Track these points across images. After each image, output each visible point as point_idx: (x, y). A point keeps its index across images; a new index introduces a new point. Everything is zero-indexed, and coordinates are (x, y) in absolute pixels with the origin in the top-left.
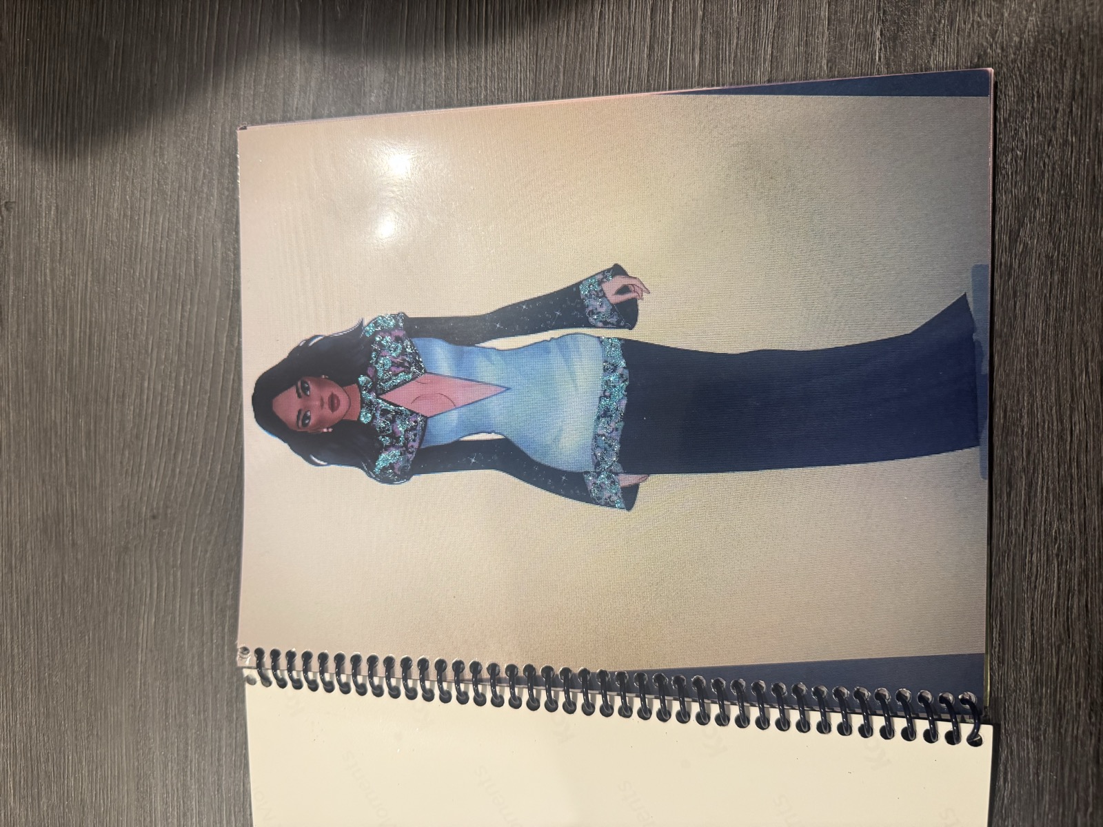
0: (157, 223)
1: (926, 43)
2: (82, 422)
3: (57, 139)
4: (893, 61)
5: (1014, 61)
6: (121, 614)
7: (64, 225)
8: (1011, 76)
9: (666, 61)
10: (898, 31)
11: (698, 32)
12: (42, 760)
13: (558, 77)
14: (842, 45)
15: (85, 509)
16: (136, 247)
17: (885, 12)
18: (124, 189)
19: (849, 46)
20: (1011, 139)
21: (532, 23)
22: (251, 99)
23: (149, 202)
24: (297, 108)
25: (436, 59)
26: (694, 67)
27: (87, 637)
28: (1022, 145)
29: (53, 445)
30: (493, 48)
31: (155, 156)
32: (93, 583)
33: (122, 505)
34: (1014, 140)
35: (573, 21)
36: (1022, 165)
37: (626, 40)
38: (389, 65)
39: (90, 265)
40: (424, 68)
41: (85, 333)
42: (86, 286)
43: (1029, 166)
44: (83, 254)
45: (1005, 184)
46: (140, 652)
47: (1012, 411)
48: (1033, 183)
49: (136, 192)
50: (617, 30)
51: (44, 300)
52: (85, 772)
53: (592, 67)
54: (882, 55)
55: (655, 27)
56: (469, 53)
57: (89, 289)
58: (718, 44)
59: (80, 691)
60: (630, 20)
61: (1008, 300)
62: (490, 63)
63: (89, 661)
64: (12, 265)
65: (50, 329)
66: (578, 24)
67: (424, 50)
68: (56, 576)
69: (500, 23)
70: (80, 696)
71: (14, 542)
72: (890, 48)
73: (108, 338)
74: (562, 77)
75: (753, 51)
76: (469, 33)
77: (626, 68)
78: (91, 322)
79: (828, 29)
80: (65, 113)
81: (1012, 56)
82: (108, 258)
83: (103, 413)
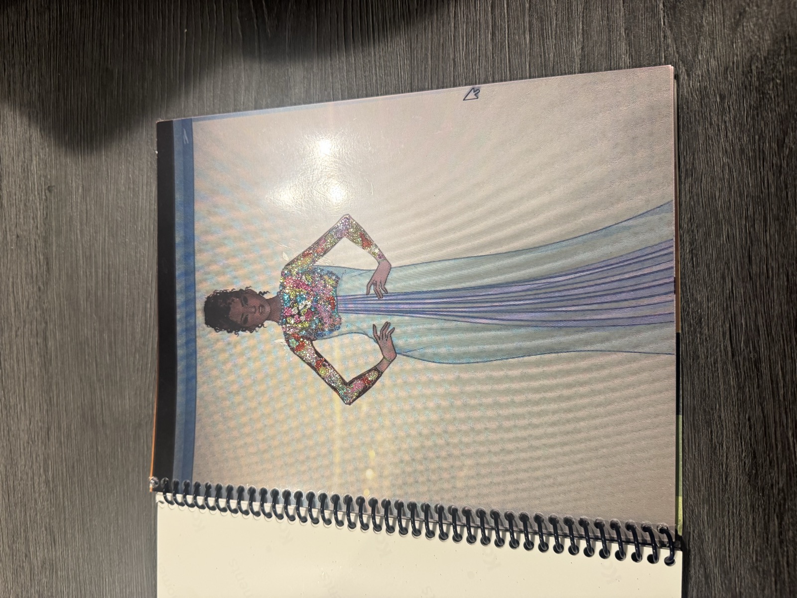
1: (698, 8)
2: (106, 336)
3: (81, 140)
4: (675, 24)
5: (768, 14)
6: (139, 472)
7: (88, 199)
8: (766, 26)
9: (505, 42)
10: (676, 2)
11: (527, 19)
12: (87, 582)
13: (427, 61)
14: (635, 17)
15: (110, 398)
16: (138, 209)
18: (128, 172)
19: (640, 16)
20: (771, 72)
21: (406, 26)
22: (212, 99)
23: (145, 176)
24: (244, 102)
25: (339, 58)
26: (526, 44)
27: (115, 491)
28: (780, 75)
29: (86, 354)
30: (379, 46)
31: (148, 145)
32: (118, 451)
33: (136, 394)
34: (773, 72)
35: (435, 21)
36: (782, 89)
37: (475, 30)
38: (306, 65)
39: (107, 225)
40: (331, 65)
41: (105, 273)
42: (105, 239)
43: (787, 90)
44: (102, 218)
45: (770, 105)
47: (793, 275)
48: (791, 102)
49: (135, 171)
50: (467, 23)
51: (76, 252)
52: (118, 590)
53: (451, 51)
54: (666, 21)
55: (495, 18)
56: (363, 51)
57: (107, 242)
58: (542, 26)
60: (476, 15)
61: (781, 191)
62: (377, 56)
63: (118, 508)
64: (54, 230)
65: (81, 272)
66: (439, 23)
67: (331, 53)
68: (92, 447)
69: (383, 28)
71: (62, 425)
72: (671, 15)
73: (121, 275)
74: (430, 62)
75: (569, 28)
76: (362, 37)
77: (476, 50)
78: (109, 265)
79: (623, 6)
80: (85, 122)
81: (766, 11)
82: (119, 219)
83: (120, 328)
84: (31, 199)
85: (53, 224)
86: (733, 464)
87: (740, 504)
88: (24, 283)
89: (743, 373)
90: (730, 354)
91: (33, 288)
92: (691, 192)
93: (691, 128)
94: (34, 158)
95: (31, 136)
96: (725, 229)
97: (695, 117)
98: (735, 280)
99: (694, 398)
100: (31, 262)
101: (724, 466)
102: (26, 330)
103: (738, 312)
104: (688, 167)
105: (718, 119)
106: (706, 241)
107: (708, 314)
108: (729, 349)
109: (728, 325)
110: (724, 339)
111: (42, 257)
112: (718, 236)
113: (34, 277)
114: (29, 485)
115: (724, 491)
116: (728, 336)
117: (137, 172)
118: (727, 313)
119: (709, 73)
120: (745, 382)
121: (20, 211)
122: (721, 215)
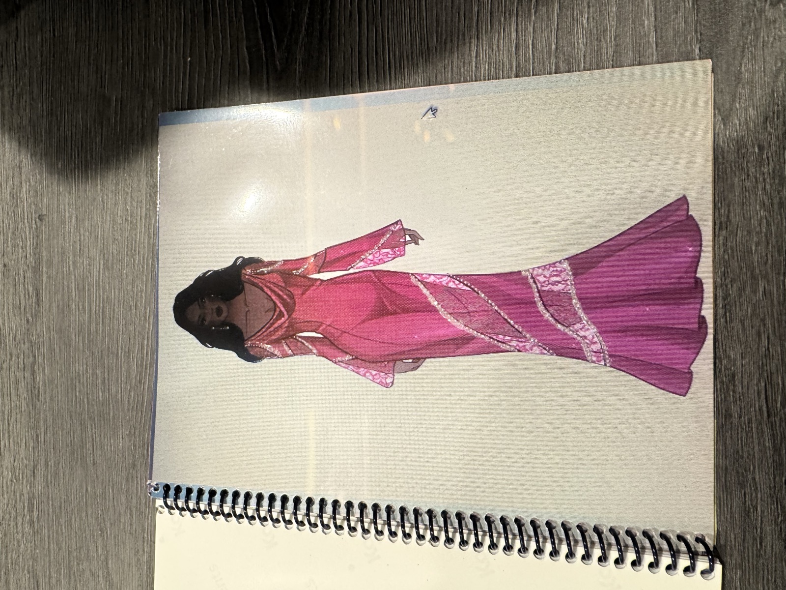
0: (150, 224)
1: (737, 55)
2: (99, 372)
3: (75, 167)
6: (131, 515)
7: (81, 229)
11: (553, 61)
15: (102, 436)
16: (135, 242)
17: (701, 34)
18: (125, 201)
23: (145, 208)
35: (456, 59)
39: (102, 257)
41: (99, 306)
42: (99, 272)
44: (97, 250)
46: (145, 544)
49: (134, 201)
50: (490, 63)
51: (68, 285)
55: (519, 59)
57: (101, 275)
59: (101, 576)
60: (499, 55)
64: (45, 260)
65: (74, 305)
66: (459, 62)
69: (400, 65)
70: (101, 579)
73: (116, 310)
78: (103, 299)
80: (80, 149)
82: (115, 251)
83: (114, 365)
84: (20, 227)
85: (44, 254)
86: (768, 529)
87: (775, 571)
88: (11, 314)
89: (779, 435)
90: (765, 414)
91: (21, 320)
92: (725, 245)
93: (727, 179)
94: (24, 184)
95: (21, 162)
96: (762, 284)
97: (731, 167)
98: (772, 337)
99: (726, 458)
100: (19, 293)
101: (759, 530)
102: (12, 363)
103: (774, 371)
104: (722, 219)
105: (756, 171)
106: (740, 296)
107: (742, 372)
108: (765, 409)
109: (763, 384)
110: (759, 398)
111: (31, 289)
112: (755, 292)
113: (22, 309)
114: (12, 526)
115: (759, 556)
116: (763, 396)
117: (135, 204)
118: (763, 371)
119: (747, 123)
120: (781, 444)
121: (7, 240)
122: (757, 271)
